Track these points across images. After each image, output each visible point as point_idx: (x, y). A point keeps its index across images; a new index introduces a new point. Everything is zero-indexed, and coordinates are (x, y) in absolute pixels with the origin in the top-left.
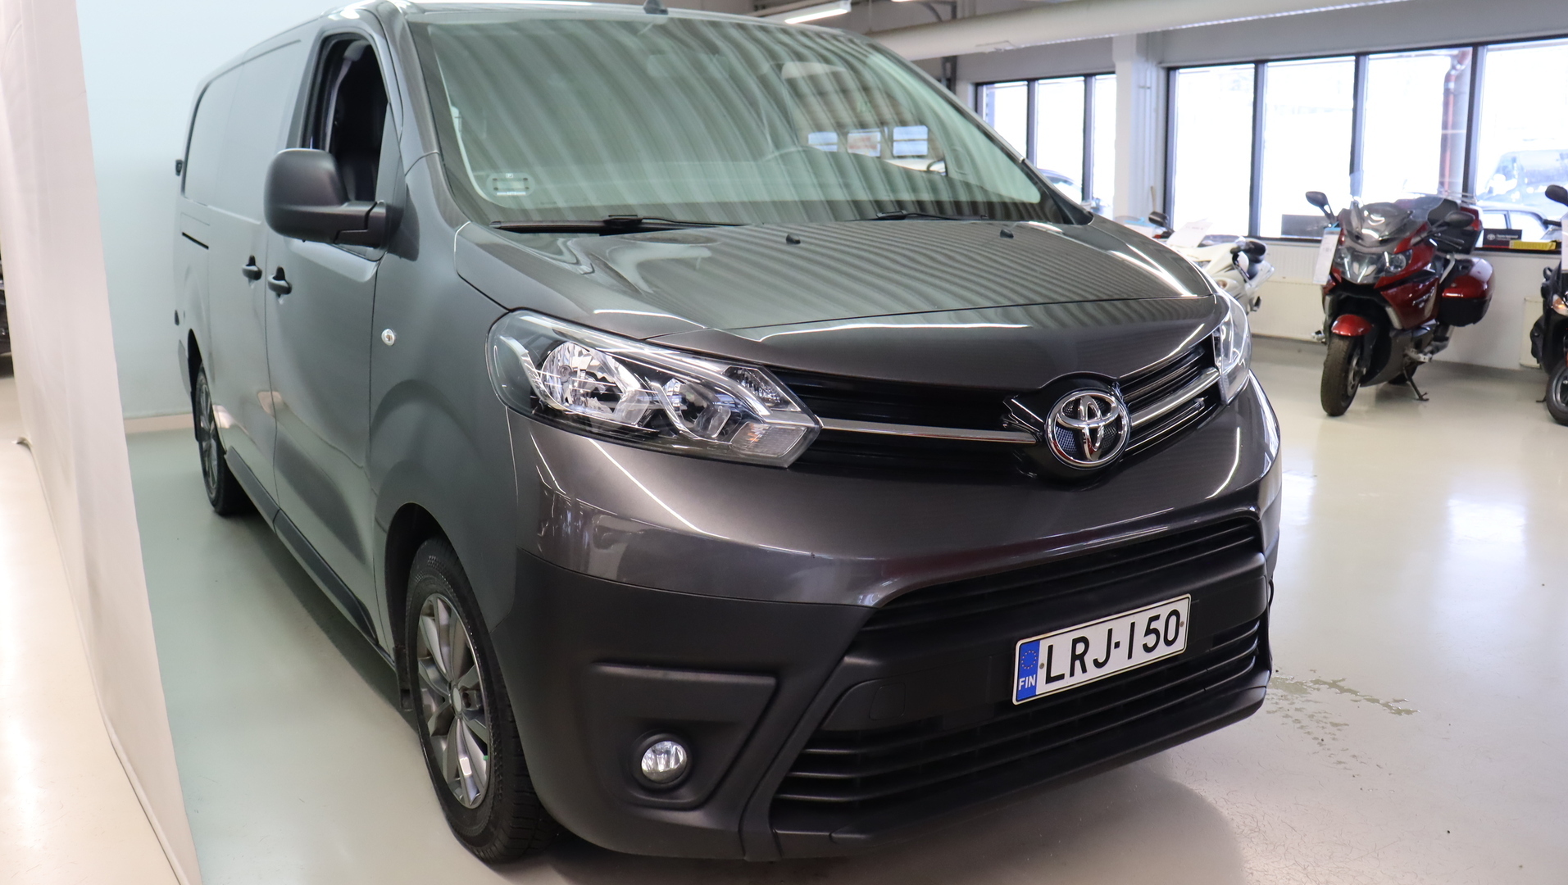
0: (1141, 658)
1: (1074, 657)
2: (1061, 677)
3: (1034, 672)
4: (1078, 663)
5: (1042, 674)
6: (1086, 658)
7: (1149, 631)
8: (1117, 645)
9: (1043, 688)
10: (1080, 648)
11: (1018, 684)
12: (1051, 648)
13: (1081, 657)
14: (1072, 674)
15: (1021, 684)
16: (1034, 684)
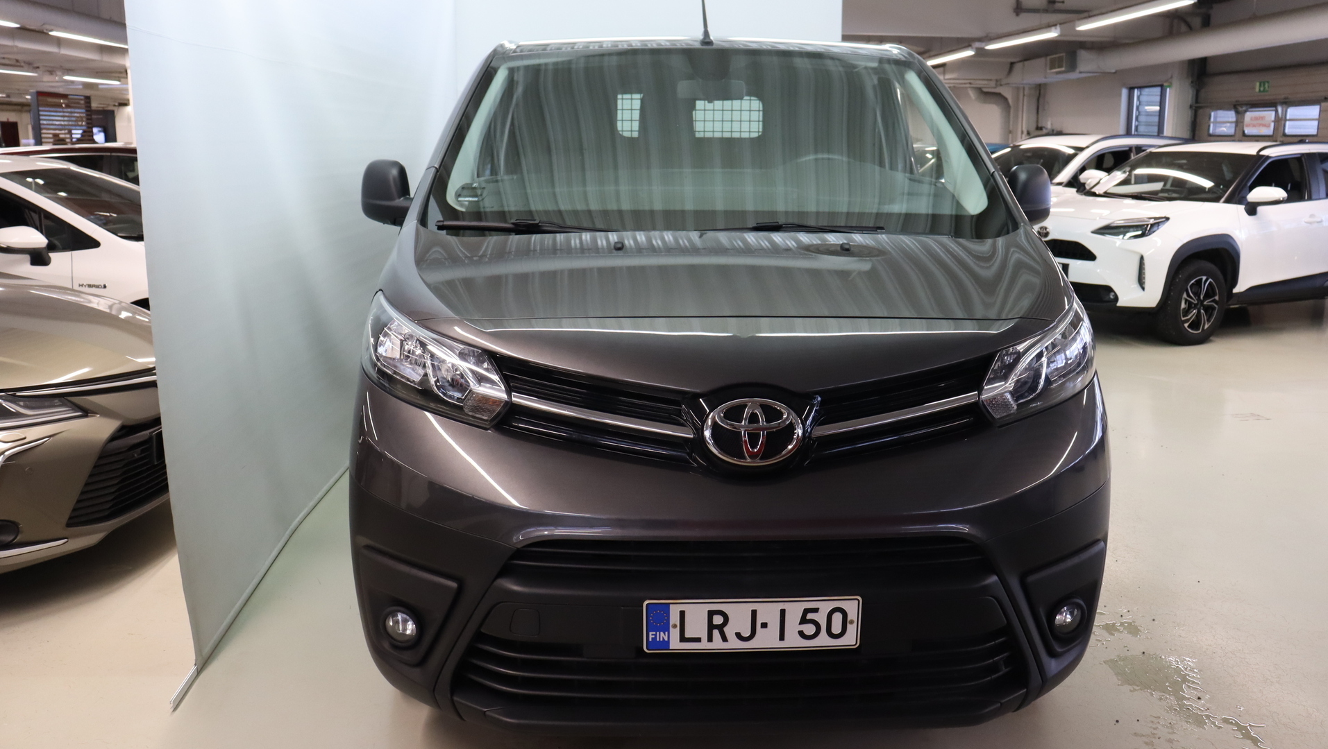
0: (793, 641)
1: (711, 627)
2: (698, 640)
3: (666, 628)
4: (716, 633)
5: (675, 633)
6: (726, 629)
7: (804, 620)
8: (764, 625)
9: (676, 645)
10: (718, 620)
11: (648, 636)
12: (682, 614)
13: (721, 628)
14: (710, 639)
15: (651, 637)
16: (666, 639)
